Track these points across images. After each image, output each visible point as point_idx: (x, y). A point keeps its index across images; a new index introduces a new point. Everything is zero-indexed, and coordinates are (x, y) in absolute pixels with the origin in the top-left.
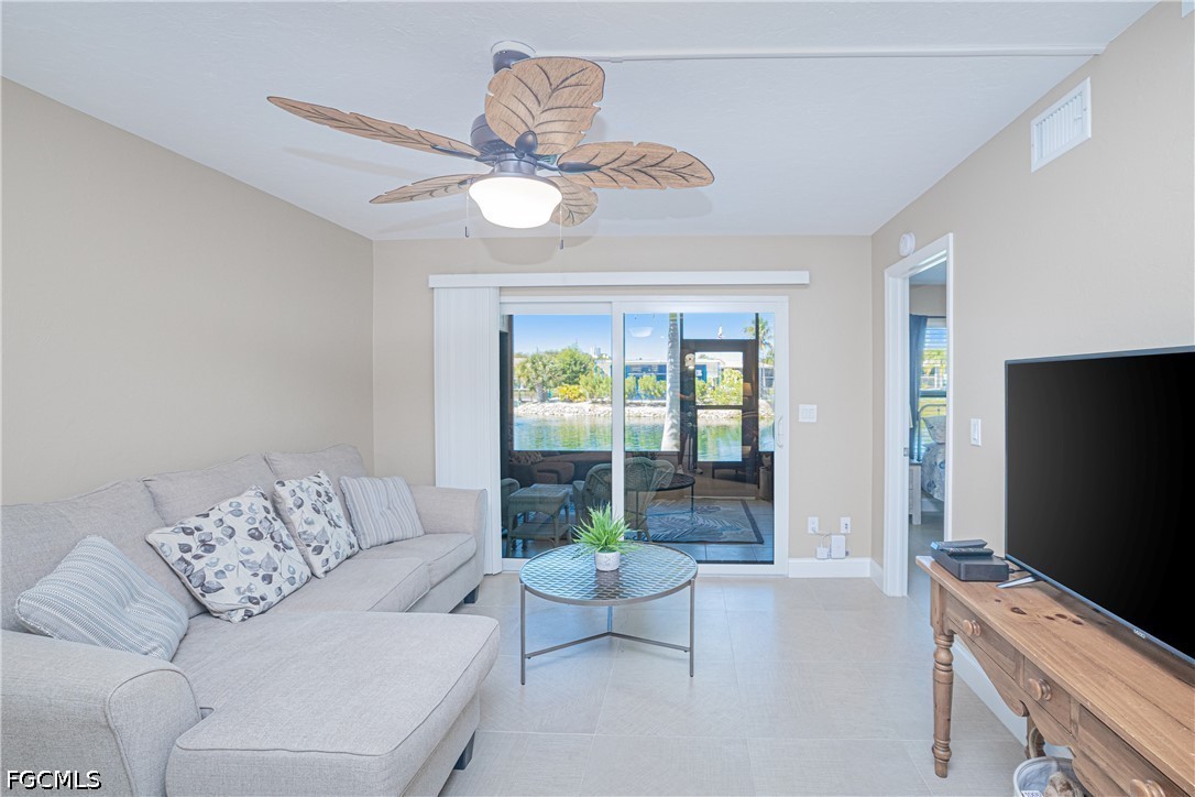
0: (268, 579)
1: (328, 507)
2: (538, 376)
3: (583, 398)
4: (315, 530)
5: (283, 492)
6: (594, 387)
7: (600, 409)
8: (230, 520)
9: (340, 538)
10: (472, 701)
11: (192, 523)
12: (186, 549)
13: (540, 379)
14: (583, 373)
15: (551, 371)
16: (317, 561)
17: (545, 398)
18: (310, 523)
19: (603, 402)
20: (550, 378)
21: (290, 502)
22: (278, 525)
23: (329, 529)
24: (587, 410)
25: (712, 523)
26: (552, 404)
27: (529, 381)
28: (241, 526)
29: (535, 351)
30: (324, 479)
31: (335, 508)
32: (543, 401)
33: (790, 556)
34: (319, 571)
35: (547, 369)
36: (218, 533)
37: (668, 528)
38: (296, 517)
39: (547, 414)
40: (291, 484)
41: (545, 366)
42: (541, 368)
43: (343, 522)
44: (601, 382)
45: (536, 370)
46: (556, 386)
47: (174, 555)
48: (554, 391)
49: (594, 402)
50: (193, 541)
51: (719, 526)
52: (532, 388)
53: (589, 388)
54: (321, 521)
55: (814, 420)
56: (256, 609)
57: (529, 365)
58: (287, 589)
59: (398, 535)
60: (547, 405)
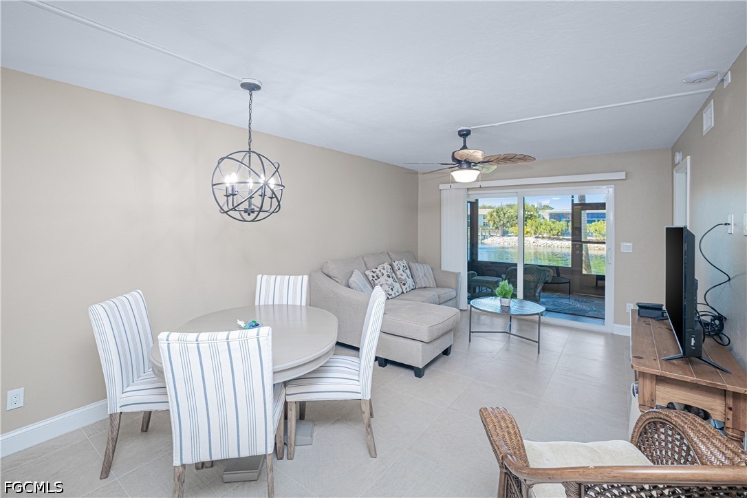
0: (392, 289)
1: (406, 271)
2: (500, 220)
3: (529, 234)
4: (403, 278)
5: (395, 264)
6: (537, 228)
7: (541, 241)
8: (382, 271)
9: (410, 281)
10: (451, 330)
11: (374, 270)
12: (373, 277)
13: (502, 222)
14: (530, 218)
15: (508, 217)
16: (404, 287)
17: (505, 234)
18: (402, 275)
19: (543, 237)
20: (508, 222)
21: (396, 268)
22: (393, 274)
23: (407, 278)
24: (532, 242)
25: (585, 307)
26: (509, 238)
27: (495, 223)
28: (385, 274)
29: (500, 205)
30: (405, 262)
31: (408, 271)
32: (503, 235)
33: (615, 323)
34: (405, 292)
35: (506, 216)
36: (380, 274)
37: (556, 306)
38: (398, 273)
39: (506, 243)
40: (397, 262)
41: (504, 214)
42: (502, 216)
43: (410, 277)
44: (541, 224)
45: (499, 217)
46: (512, 226)
47: (371, 278)
48: (511, 229)
49: (536, 237)
50: (374, 275)
51: (589, 309)
52: (497, 228)
53: (534, 228)
54: (405, 275)
55: (631, 251)
56: (390, 297)
57: (495, 214)
58: (397, 294)
59: (428, 285)
60: (505, 238)
